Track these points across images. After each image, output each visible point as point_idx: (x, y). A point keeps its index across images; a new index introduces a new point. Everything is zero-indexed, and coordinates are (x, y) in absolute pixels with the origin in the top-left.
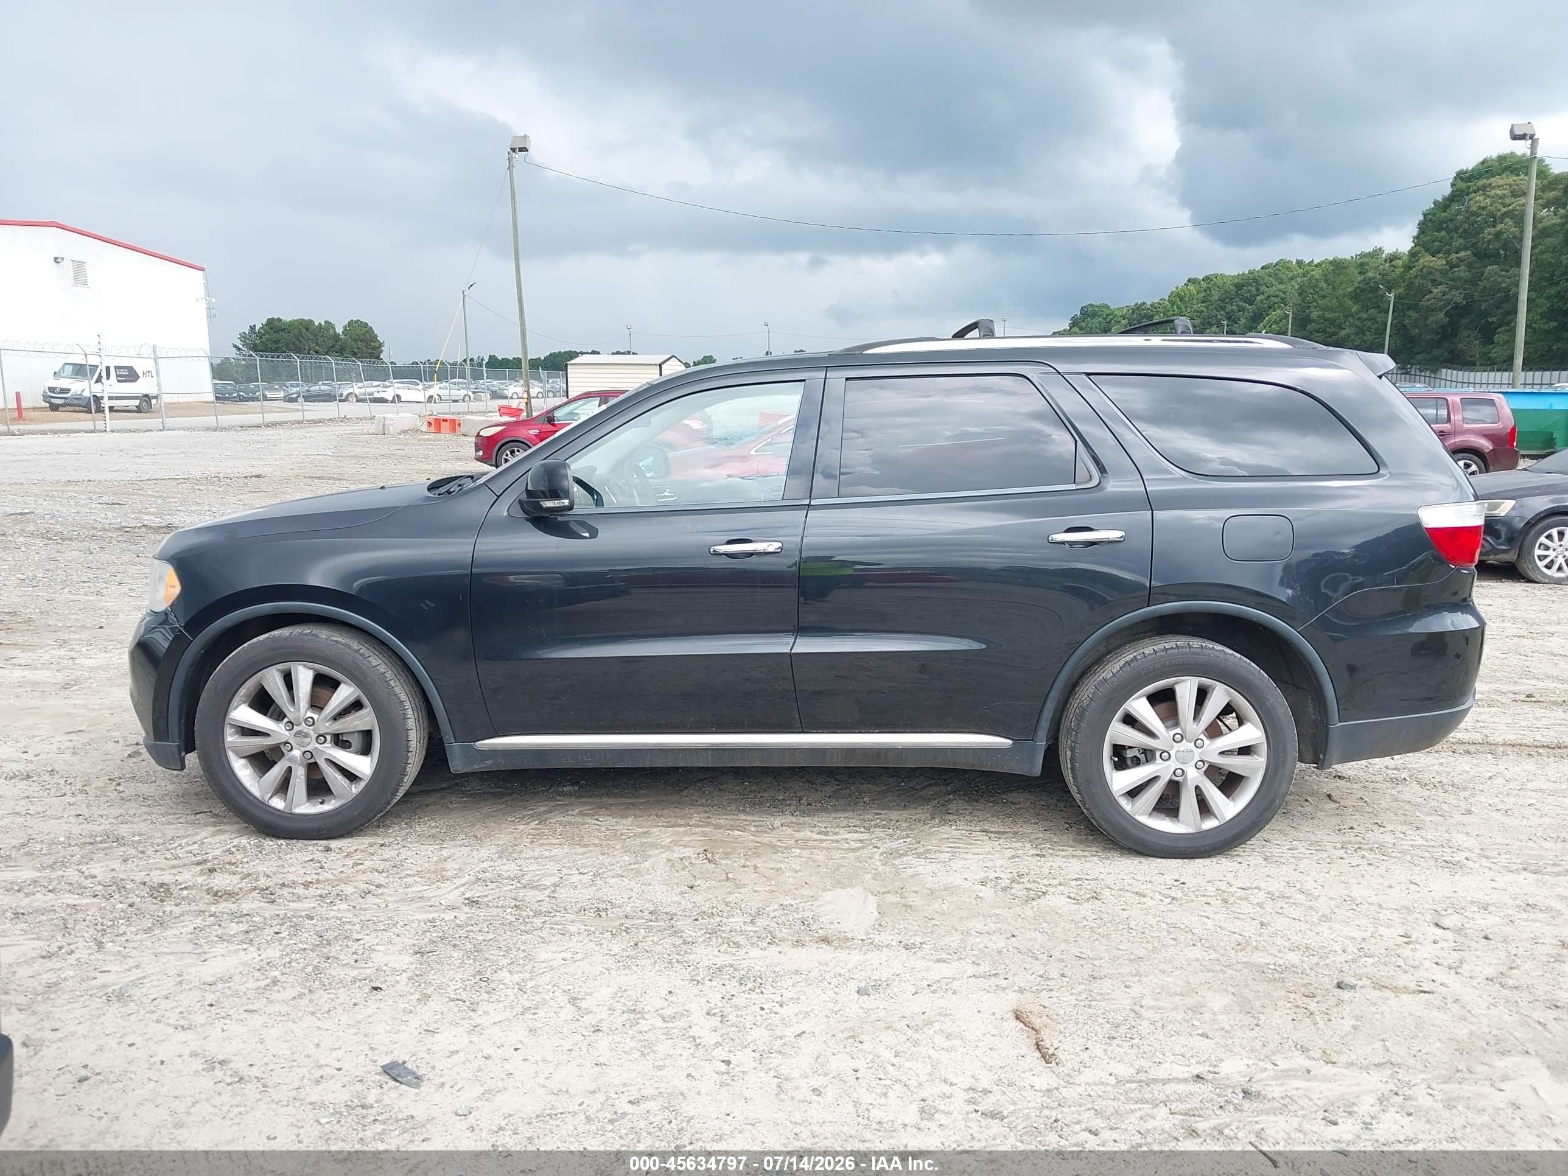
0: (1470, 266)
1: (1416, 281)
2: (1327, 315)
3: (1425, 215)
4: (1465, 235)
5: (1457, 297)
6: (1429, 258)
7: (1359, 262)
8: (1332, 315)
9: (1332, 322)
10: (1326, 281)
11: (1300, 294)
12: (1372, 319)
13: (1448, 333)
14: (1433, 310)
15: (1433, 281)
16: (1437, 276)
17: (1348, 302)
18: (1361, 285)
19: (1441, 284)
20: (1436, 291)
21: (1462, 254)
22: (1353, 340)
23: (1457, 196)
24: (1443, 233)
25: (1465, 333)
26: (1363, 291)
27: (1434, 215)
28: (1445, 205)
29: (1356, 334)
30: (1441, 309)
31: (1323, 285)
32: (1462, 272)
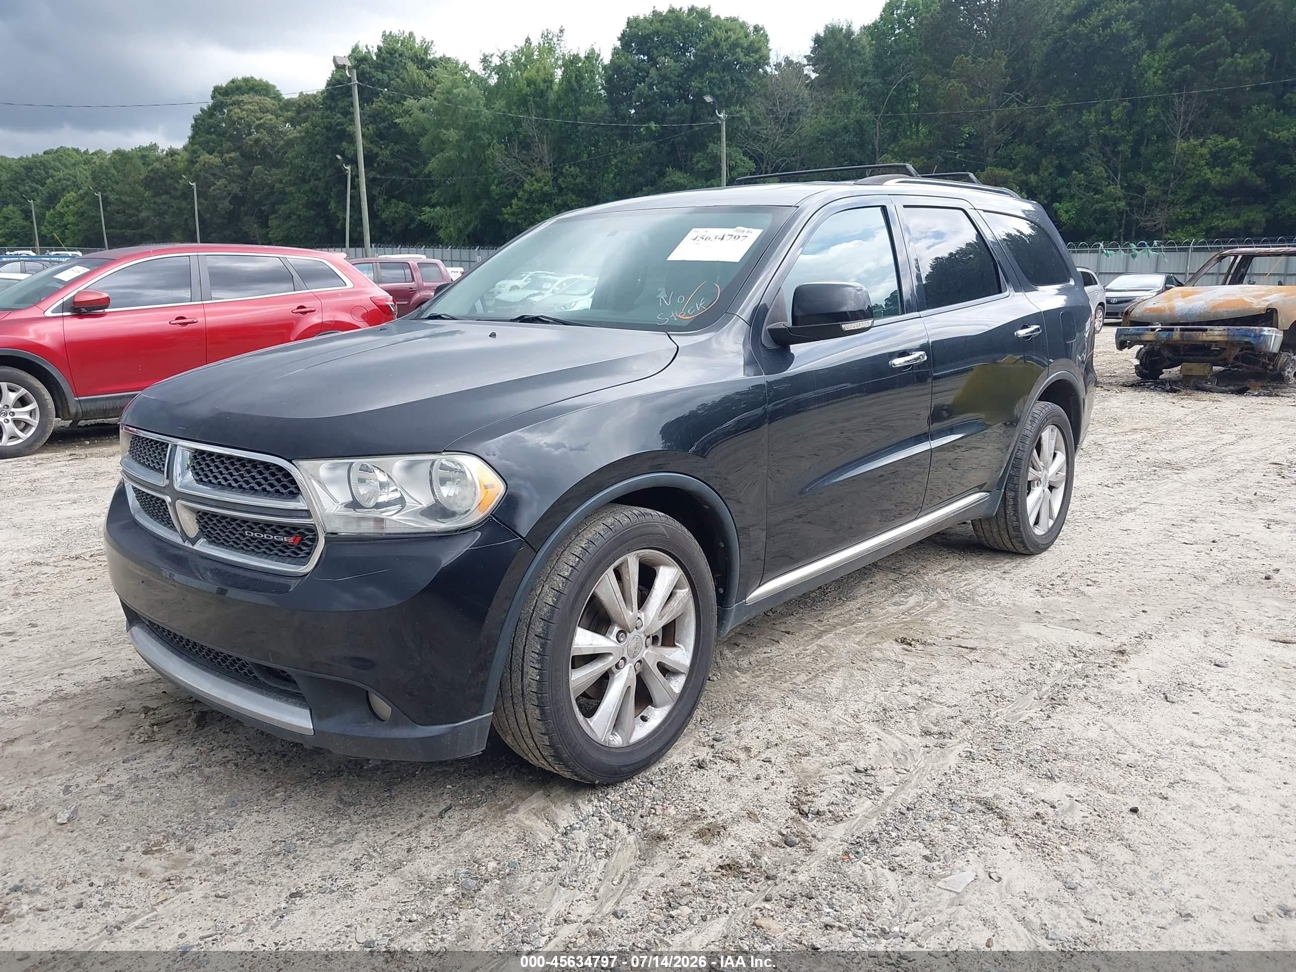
0: (241, 166)
1: (202, 174)
2: (124, 198)
3: (196, 120)
4: (231, 138)
5: (235, 188)
6: (207, 156)
7: (140, 154)
8: (128, 199)
9: (130, 205)
10: (115, 168)
11: (94, 179)
12: (165, 204)
13: (233, 217)
14: (219, 199)
15: (214, 175)
16: (217, 171)
17: (141, 189)
18: (151, 175)
19: (220, 178)
20: (218, 183)
21: (232, 155)
22: (153, 221)
23: (217, 107)
24: (214, 136)
25: (245, 219)
26: (152, 179)
27: (203, 120)
28: (210, 113)
29: (155, 216)
30: (224, 198)
31: (113, 171)
32: (236, 170)
